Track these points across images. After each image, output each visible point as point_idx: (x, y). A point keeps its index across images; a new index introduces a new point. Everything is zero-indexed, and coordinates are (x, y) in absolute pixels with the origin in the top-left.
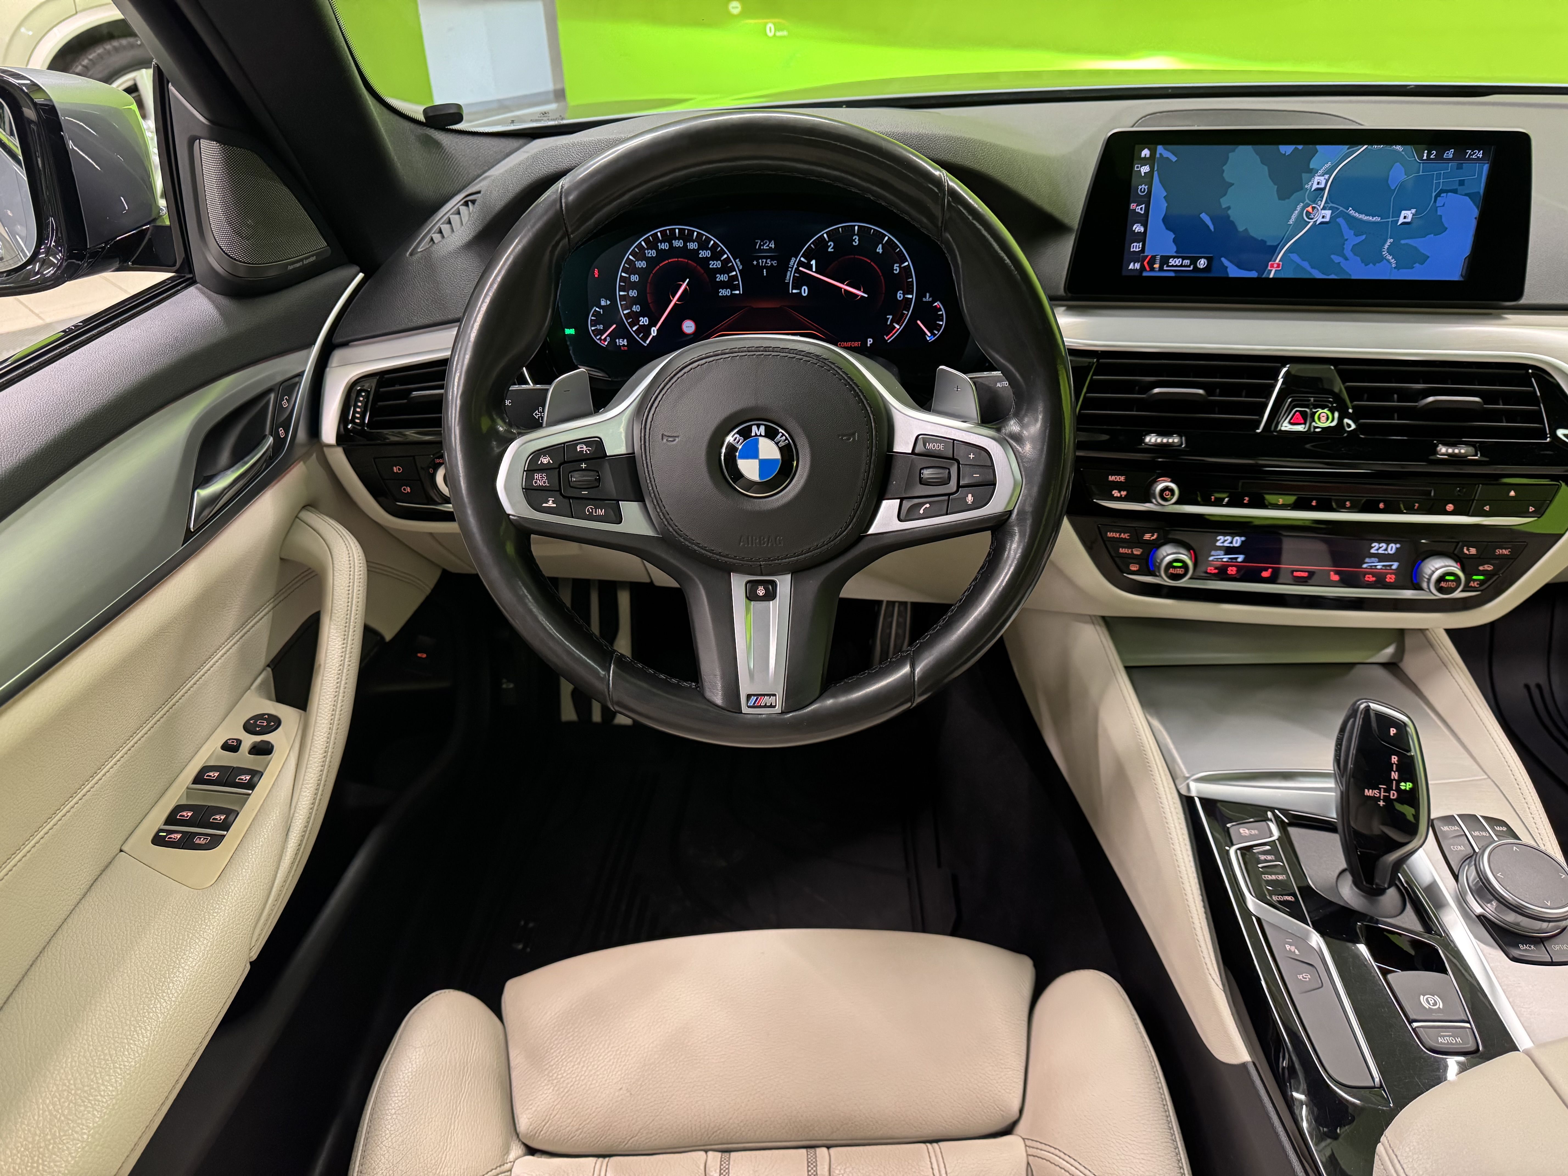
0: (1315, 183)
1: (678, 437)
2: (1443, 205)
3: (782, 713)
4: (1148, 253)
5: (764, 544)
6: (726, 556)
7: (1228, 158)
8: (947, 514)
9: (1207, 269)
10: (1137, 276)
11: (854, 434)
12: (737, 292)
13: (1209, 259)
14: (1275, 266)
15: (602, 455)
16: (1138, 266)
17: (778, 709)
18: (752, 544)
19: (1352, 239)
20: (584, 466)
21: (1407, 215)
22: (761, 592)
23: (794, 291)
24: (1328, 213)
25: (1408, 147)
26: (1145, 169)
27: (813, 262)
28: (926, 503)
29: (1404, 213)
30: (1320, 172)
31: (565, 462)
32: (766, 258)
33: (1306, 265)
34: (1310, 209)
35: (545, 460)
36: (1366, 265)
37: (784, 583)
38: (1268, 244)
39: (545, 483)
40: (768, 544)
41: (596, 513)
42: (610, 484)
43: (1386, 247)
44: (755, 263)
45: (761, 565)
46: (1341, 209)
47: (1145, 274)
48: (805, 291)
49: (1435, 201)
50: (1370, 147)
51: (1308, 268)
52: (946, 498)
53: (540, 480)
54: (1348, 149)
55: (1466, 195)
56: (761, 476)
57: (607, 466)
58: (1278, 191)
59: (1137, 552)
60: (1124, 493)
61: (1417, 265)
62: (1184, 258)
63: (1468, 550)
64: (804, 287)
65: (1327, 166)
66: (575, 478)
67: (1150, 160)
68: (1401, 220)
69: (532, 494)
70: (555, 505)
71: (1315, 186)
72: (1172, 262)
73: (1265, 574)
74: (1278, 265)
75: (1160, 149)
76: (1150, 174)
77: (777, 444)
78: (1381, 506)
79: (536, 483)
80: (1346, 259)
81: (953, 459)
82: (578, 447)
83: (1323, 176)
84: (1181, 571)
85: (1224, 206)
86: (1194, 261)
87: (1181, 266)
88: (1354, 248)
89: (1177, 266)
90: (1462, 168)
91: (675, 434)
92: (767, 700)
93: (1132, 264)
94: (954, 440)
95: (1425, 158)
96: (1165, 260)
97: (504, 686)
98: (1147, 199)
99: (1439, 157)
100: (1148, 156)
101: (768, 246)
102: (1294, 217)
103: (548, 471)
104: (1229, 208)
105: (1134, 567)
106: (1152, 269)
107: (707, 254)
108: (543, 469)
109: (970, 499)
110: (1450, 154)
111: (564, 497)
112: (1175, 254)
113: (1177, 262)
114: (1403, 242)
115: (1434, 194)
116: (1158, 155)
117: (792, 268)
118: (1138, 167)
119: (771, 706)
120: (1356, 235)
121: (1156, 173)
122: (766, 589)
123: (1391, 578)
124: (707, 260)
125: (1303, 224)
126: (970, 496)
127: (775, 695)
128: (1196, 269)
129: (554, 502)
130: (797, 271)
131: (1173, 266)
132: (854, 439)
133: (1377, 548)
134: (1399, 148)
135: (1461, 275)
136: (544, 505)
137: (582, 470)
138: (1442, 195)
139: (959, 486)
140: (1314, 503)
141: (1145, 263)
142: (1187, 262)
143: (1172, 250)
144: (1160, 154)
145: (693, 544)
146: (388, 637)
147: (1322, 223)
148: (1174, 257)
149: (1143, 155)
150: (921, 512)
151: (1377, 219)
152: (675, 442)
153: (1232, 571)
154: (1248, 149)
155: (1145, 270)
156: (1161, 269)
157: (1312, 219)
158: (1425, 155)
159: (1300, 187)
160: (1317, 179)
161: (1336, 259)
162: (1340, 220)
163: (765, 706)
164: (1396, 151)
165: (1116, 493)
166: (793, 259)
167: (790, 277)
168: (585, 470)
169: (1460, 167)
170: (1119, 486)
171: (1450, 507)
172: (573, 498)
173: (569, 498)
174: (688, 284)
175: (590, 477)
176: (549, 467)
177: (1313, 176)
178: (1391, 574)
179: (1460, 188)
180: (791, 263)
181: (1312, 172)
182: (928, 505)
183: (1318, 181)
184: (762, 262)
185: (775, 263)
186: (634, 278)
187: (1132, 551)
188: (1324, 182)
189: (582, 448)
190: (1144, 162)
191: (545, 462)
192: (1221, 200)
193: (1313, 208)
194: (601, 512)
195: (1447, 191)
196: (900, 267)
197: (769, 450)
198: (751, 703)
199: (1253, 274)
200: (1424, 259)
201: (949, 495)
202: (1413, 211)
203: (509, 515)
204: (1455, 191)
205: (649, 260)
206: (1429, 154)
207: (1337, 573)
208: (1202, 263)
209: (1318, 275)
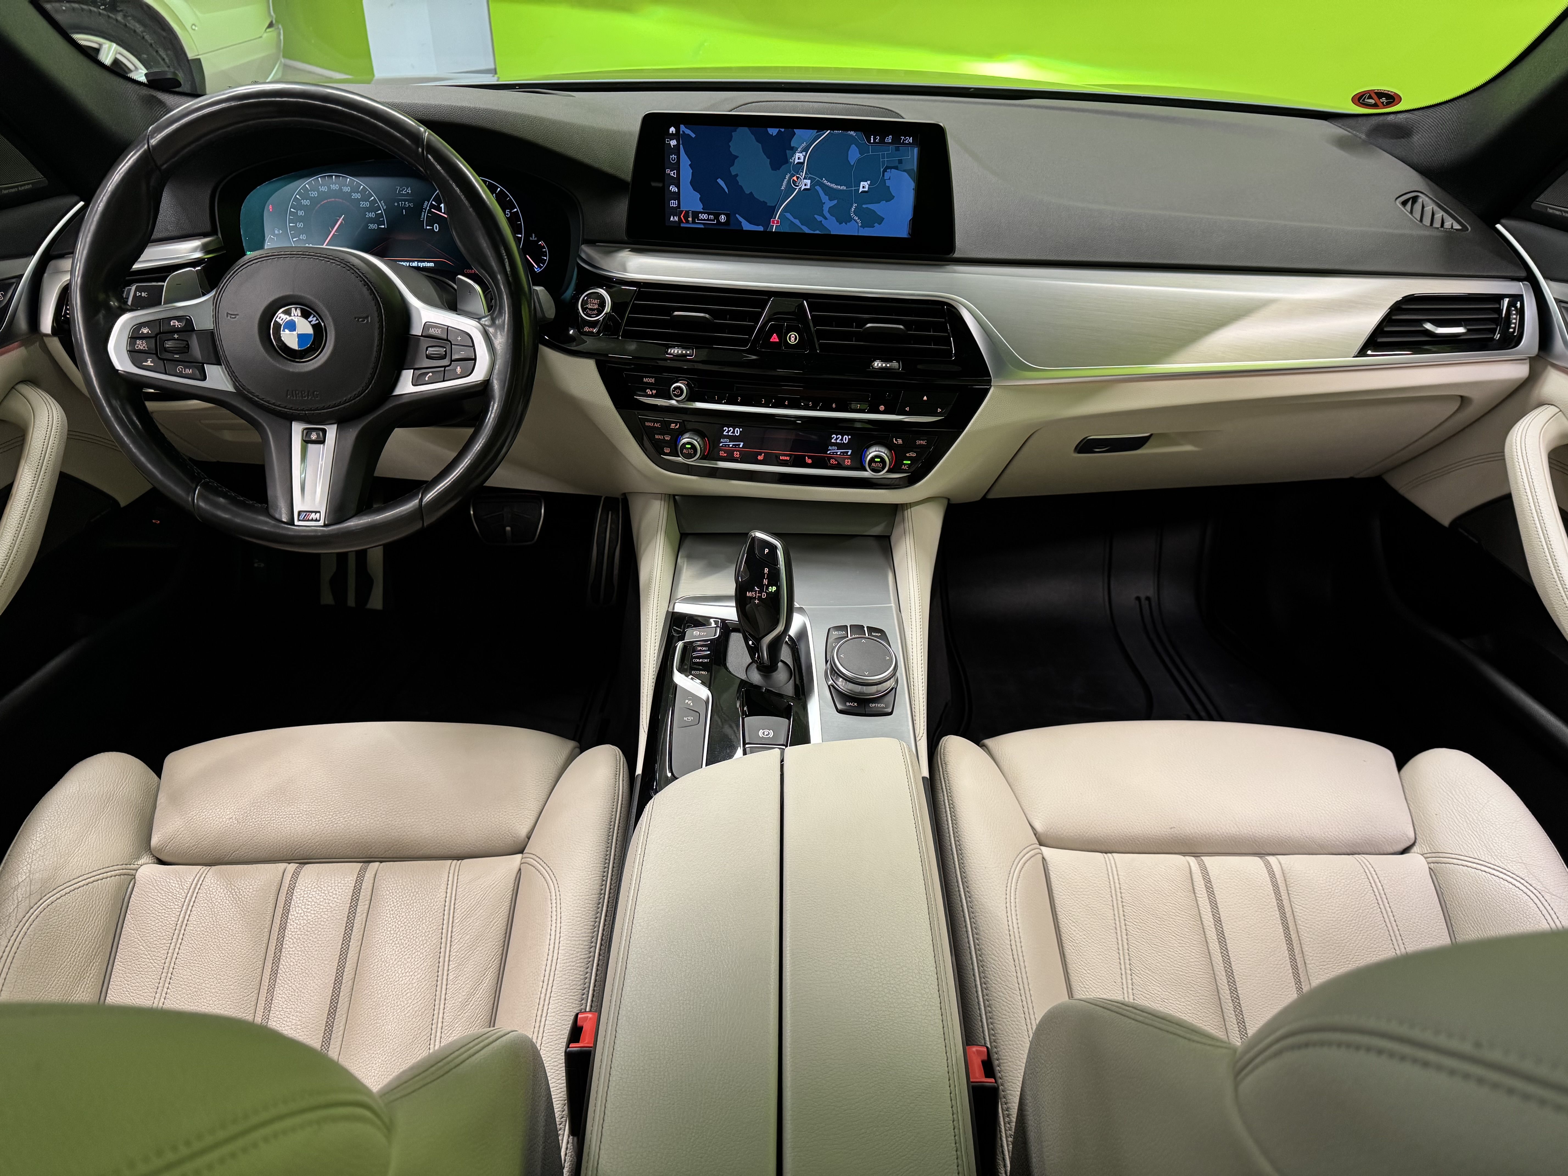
0: (797, 158)
1: (238, 315)
2: (889, 179)
3: (325, 525)
4: (683, 208)
5: (305, 397)
6: (279, 406)
7: (732, 137)
8: (444, 381)
9: (727, 223)
10: (677, 225)
11: (367, 317)
12: (383, 227)
13: (727, 215)
14: (776, 222)
15: (190, 329)
16: (676, 219)
17: (321, 523)
18: (296, 397)
19: (828, 204)
20: (176, 336)
21: (864, 186)
22: (314, 436)
23: (428, 227)
24: (808, 182)
25: (859, 133)
26: (673, 143)
27: (442, 205)
28: (429, 373)
29: (862, 184)
30: (799, 149)
31: (160, 333)
32: (405, 200)
33: (797, 222)
34: (795, 178)
35: (145, 331)
36: (840, 224)
37: (332, 432)
38: (768, 205)
39: (144, 347)
40: (308, 397)
41: (185, 371)
42: (196, 350)
43: (853, 210)
44: (396, 204)
45: (306, 414)
46: (818, 179)
47: (682, 225)
48: (436, 228)
49: (883, 175)
50: (832, 132)
51: (799, 224)
52: (443, 369)
53: (141, 345)
54: (817, 132)
55: (904, 171)
56: (299, 345)
57: (195, 337)
58: (771, 163)
59: (668, 438)
60: (654, 392)
61: (876, 225)
62: (709, 214)
63: (896, 440)
64: (435, 225)
65: (803, 145)
66: (169, 344)
67: (676, 136)
68: (861, 189)
69: (135, 355)
70: (152, 364)
71: (797, 161)
72: (701, 216)
73: (760, 458)
74: (778, 222)
75: (682, 128)
76: (677, 147)
77: (310, 322)
78: (834, 406)
79: (137, 347)
80: (826, 219)
81: (447, 340)
82: (171, 323)
83: (801, 153)
84: (692, 451)
85: (733, 174)
86: (717, 216)
87: (708, 220)
88: (831, 210)
89: (705, 220)
90: (899, 150)
91: (236, 313)
92: (313, 516)
93: (672, 217)
94: (448, 326)
95: (872, 141)
96: (696, 215)
97: (256, 565)
98: (677, 167)
99: (882, 141)
100: (674, 132)
101: (406, 191)
102: (784, 184)
103: (148, 339)
104: (737, 175)
105: (667, 450)
106: (687, 222)
107: (357, 196)
108: (143, 337)
109: (459, 370)
110: (889, 139)
111: (160, 359)
112: (702, 210)
113: (705, 217)
114: (864, 206)
115: (882, 170)
116: (681, 132)
117: (426, 210)
118: (668, 141)
119: (316, 520)
120: (830, 200)
121: (681, 146)
122: (318, 435)
123: (848, 462)
124: (358, 200)
125: (790, 190)
126: (459, 367)
127: (319, 512)
128: (719, 222)
129: (151, 362)
130: (430, 211)
131: (702, 220)
132: (368, 321)
133: (835, 438)
134: (852, 133)
135: (909, 233)
136: (144, 364)
137: (175, 339)
138: (888, 170)
139: (452, 361)
140: (786, 403)
141: (682, 216)
142: (712, 217)
143: (699, 207)
144: (683, 131)
145: (254, 396)
146: (123, 504)
147: (805, 189)
148: (702, 213)
149: (671, 132)
150: (427, 379)
151: (843, 188)
152: (234, 319)
153: (737, 454)
154: (746, 130)
155: (683, 222)
156: (694, 222)
157: (798, 186)
158: (872, 139)
159: (786, 161)
160: (797, 155)
161: (819, 218)
162: (817, 188)
163: (312, 520)
164: (851, 136)
165: (649, 392)
166: (426, 203)
167: (424, 216)
168: (177, 339)
169: (897, 149)
170: (651, 386)
171: (882, 408)
172: (167, 360)
173: (163, 360)
174: (343, 219)
175: (182, 344)
176: (149, 336)
177: (795, 153)
178: (848, 459)
179: (899, 165)
180: (425, 206)
181: (794, 150)
182: (431, 374)
183: (799, 157)
184: (402, 204)
185: (411, 205)
186: (301, 213)
187: (664, 437)
188: (802, 157)
189: (175, 323)
190: (672, 137)
191: (145, 332)
192: (731, 169)
193: (798, 178)
194: (189, 371)
195: (891, 168)
196: (510, 212)
197: (305, 327)
198: (301, 518)
199: (761, 228)
200: (880, 220)
201: (445, 367)
202: (869, 182)
203: (118, 370)
204: (896, 168)
205: (311, 199)
206: (875, 139)
207: (809, 457)
208: (723, 218)
209: (807, 230)
